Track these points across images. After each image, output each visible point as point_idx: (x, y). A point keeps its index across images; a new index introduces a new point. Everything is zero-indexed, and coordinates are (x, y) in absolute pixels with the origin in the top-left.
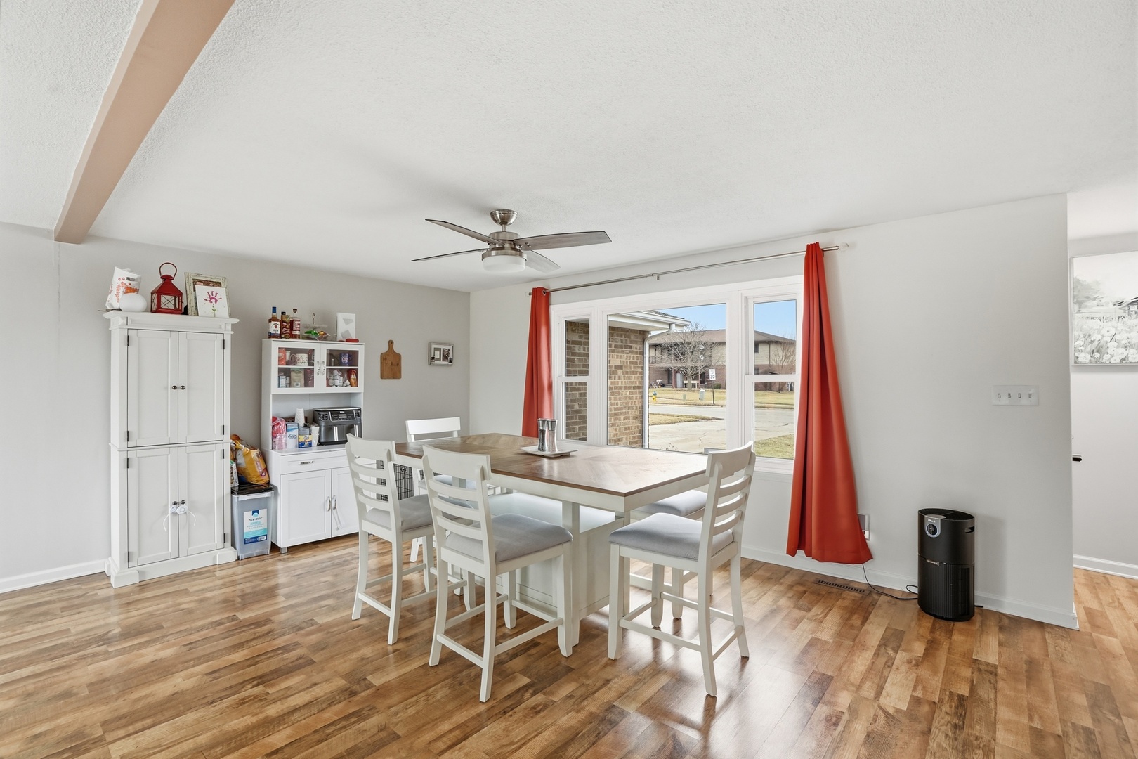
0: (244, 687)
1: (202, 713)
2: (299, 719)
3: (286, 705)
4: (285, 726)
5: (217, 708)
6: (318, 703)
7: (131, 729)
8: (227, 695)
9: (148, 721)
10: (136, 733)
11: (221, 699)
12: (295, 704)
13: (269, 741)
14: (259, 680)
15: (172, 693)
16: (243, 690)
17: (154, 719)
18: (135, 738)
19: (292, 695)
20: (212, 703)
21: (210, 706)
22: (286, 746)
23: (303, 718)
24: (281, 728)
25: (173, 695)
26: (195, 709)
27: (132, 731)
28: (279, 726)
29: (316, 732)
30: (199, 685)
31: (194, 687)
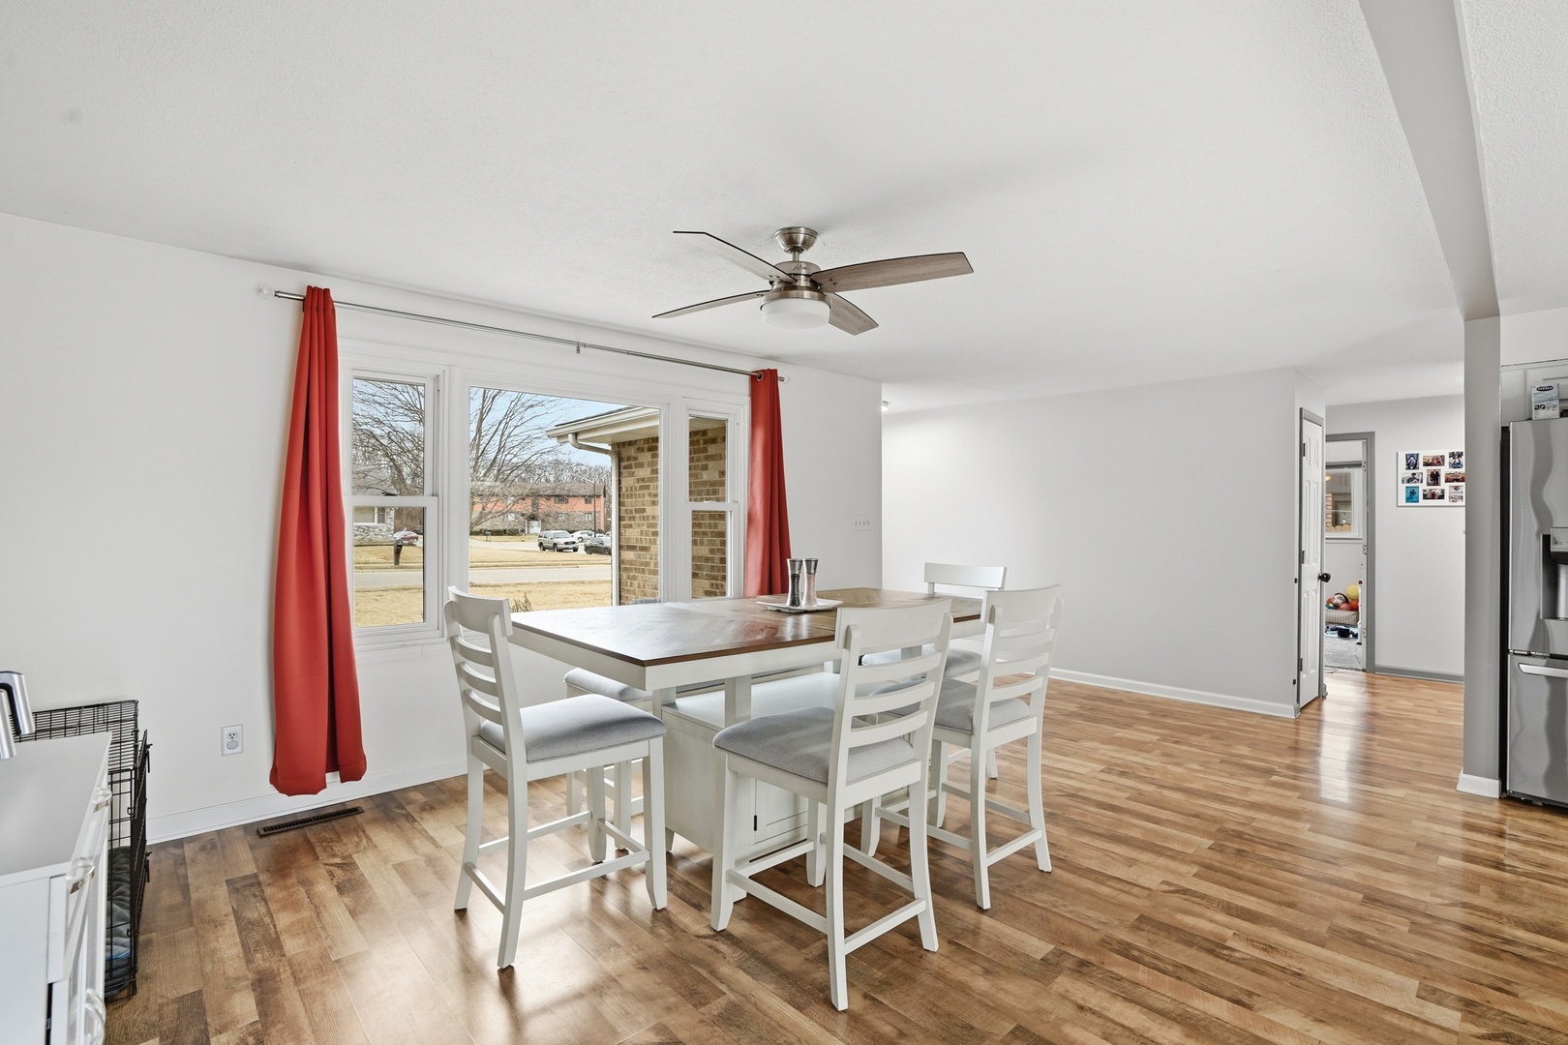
0: (1243, 959)
1: (1323, 974)
2: (1169, 1000)
3: (1148, 1023)
4: (1189, 1009)
5: (1301, 965)
6: (1123, 992)
7: (1418, 1028)
8: (1272, 967)
9: (1389, 1018)
10: (1416, 1019)
11: (1283, 969)
12: (1141, 1015)
13: (1226, 1014)
14: (1218, 950)
15: (1322, 1024)
16: (1249, 957)
17: (1379, 1015)
18: (1421, 1013)
19: (1123, 1026)
20: (1299, 974)
21: (1305, 973)
22: (1222, 997)
23: (1163, 998)
24: (1196, 1012)
25: (1322, 1021)
26: (1321, 984)
27: (1419, 1024)
28: (1196, 1016)
29: (1179, 978)
30: (1278, 1003)
31: (1287, 1007)
